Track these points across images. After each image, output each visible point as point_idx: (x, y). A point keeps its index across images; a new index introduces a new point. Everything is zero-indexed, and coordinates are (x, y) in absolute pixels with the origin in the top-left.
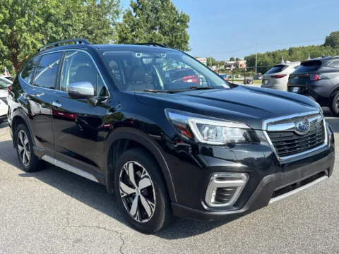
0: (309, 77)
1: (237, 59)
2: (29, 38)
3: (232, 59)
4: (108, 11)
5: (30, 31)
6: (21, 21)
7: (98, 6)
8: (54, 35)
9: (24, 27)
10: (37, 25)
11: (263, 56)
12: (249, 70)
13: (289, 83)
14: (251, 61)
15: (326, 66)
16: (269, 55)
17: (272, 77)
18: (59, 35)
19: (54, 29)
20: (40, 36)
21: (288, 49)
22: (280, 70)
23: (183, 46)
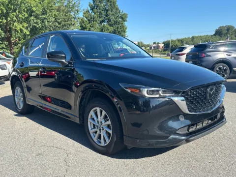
0: (198, 55)
1: (158, 43)
2: (18, 26)
3: (154, 43)
4: (72, 10)
5: (19, 21)
6: (13, 15)
7: (65, 6)
8: (35, 24)
9: (15, 19)
10: (23, 18)
11: (175, 41)
12: (165, 50)
13: (186, 59)
14: (167, 45)
15: (210, 48)
16: (178, 41)
17: (177, 55)
18: (38, 24)
19: (35, 21)
20: (25, 25)
21: (191, 37)
22: (182, 51)
23: (122, 34)
